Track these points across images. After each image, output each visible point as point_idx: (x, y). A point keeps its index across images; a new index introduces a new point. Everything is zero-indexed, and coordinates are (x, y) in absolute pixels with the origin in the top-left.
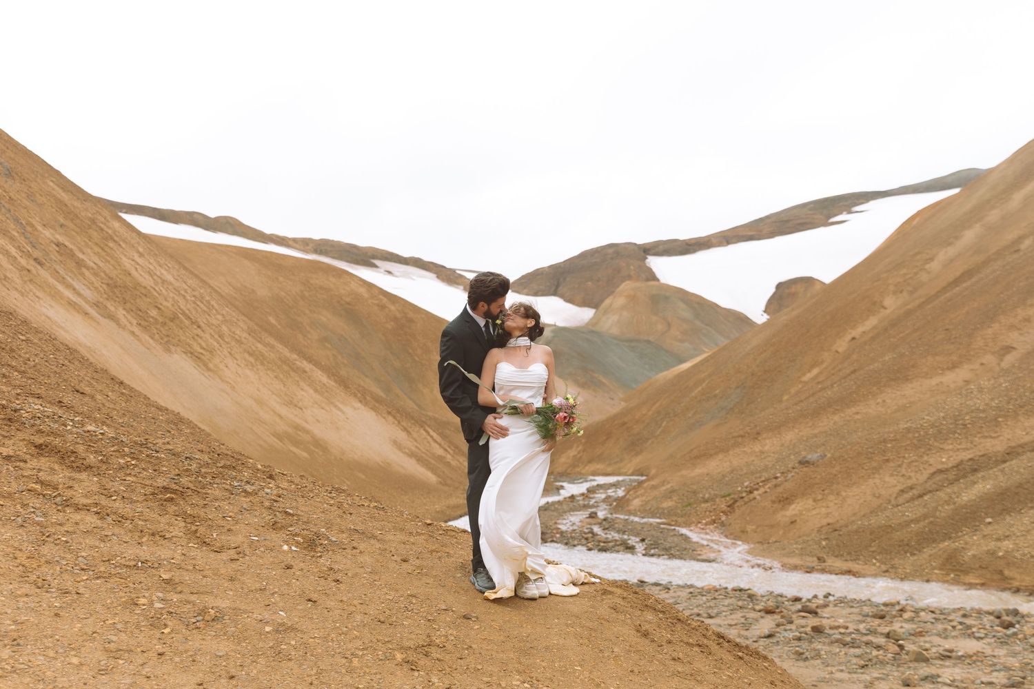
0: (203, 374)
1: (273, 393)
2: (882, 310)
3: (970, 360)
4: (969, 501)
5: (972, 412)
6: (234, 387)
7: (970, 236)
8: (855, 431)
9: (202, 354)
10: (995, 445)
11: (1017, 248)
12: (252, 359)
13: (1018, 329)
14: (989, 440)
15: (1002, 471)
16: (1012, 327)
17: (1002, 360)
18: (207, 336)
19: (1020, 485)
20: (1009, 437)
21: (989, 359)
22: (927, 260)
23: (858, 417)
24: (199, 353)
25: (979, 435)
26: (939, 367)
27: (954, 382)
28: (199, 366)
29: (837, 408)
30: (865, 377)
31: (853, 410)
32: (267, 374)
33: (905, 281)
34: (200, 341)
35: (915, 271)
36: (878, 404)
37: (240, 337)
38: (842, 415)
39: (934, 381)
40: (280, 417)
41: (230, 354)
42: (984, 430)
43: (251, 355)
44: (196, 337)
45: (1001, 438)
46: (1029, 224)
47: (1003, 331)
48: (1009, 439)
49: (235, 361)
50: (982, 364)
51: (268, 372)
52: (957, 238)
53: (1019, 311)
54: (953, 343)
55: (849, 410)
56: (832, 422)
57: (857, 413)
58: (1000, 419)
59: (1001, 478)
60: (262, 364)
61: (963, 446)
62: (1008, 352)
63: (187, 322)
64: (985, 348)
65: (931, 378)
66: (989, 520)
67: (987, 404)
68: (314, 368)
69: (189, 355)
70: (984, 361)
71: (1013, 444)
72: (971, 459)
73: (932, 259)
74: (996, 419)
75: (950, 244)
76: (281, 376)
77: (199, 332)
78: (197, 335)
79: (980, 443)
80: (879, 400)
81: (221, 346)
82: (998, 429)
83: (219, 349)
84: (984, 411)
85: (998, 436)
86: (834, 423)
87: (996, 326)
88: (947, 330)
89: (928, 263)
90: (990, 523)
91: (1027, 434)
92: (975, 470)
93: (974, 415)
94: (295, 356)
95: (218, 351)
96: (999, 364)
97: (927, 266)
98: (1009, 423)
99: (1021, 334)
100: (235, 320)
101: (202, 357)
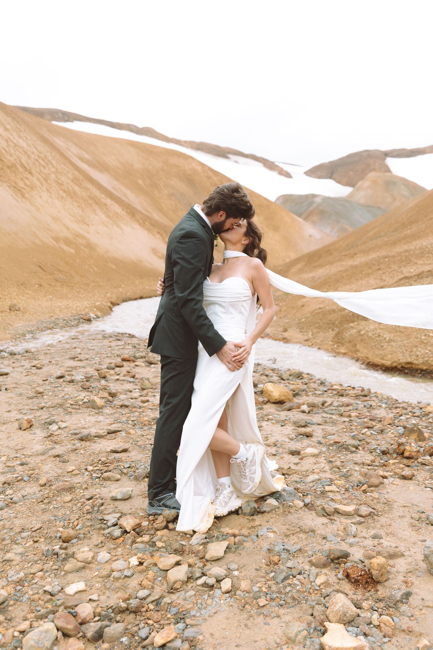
0: (17, 200)
1: (70, 214)
6: (39, 209)
9: (24, 188)
12: (64, 195)
18: (35, 179)
24: (22, 188)
28: (16, 195)
32: (73, 205)
34: (26, 181)
37: (63, 181)
40: (68, 228)
41: (48, 190)
43: (64, 191)
44: (24, 179)
49: (49, 194)
51: (74, 203)
60: (72, 198)
63: (21, 169)
68: (115, 204)
69: (12, 188)
76: (83, 206)
77: (29, 176)
78: (26, 178)
81: (42, 185)
83: (39, 187)
94: (103, 196)
95: (39, 189)
100: (65, 172)
101: (24, 190)
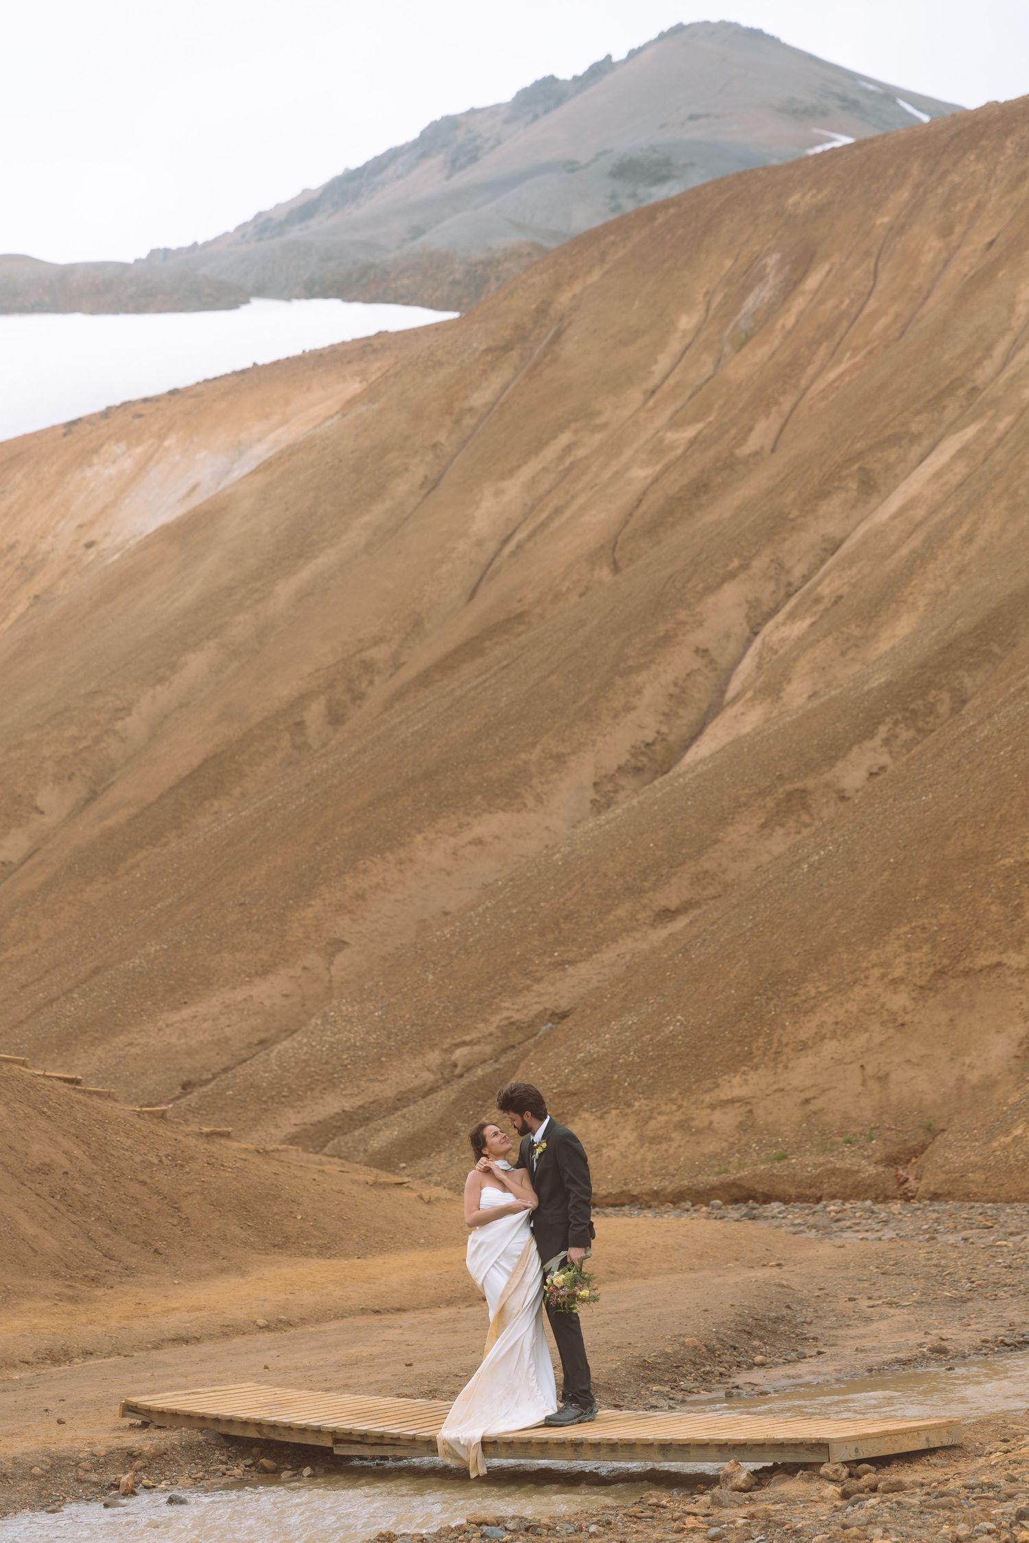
2: (35, 815)
3: (287, 961)
4: (382, 1147)
5: (348, 1049)
7: (196, 663)
8: (143, 1074)
10: (386, 1090)
11: (298, 719)
13: (350, 912)
14: (376, 1084)
15: (404, 1117)
16: (340, 908)
17: (331, 963)
19: (426, 1131)
20: (398, 1080)
21: (313, 960)
22: (117, 710)
23: (133, 1050)
25: (364, 1079)
26: (244, 971)
27: (270, 997)
29: (96, 1035)
30: (127, 983)
31: (122, 1039)
33: (75, 754)
35: (94, 733)
36: (160, 1030)
38: (108, 1047)
39: (240, 994)
42: (368, 1071)
45: (389, 1081)
46: (318, 670)
47: (329, 914)
48: (397, 1083)
50: (305, 968)
52: (173, 668)
53: (348, 880)
54: (256, 931)
55: (117, 1040)
56: (95, 1058)
57: (130, 1044)
58: (383, 1059)
59: (405, 1123)
61: (348, 1092)
62: (340, 950)
64: (306, 941)
65: (234, 988)
66: (403, 1165)
67: (363, 1039)
70: (307, 964)
71: (403, 1089)
72: (361, 1107)
73: (126, 710)
74: (379, 1060)
75: (160, 680)
79: (368, 1088)
80: (161, 1024)
82: (383, 1071)
84: (362, 1048)
85: (386, 1080)
86: (100, 1059)
87: (317, 903)
88: (241, 905)
89: (122, 719)
90: (404, 1168)
91: (416, 1077)
92: (368, 1119)
93: (352, 1053)
96: (328, 969)
97: (119, 725)
98: (395, 1064)
99: (354, 921)
